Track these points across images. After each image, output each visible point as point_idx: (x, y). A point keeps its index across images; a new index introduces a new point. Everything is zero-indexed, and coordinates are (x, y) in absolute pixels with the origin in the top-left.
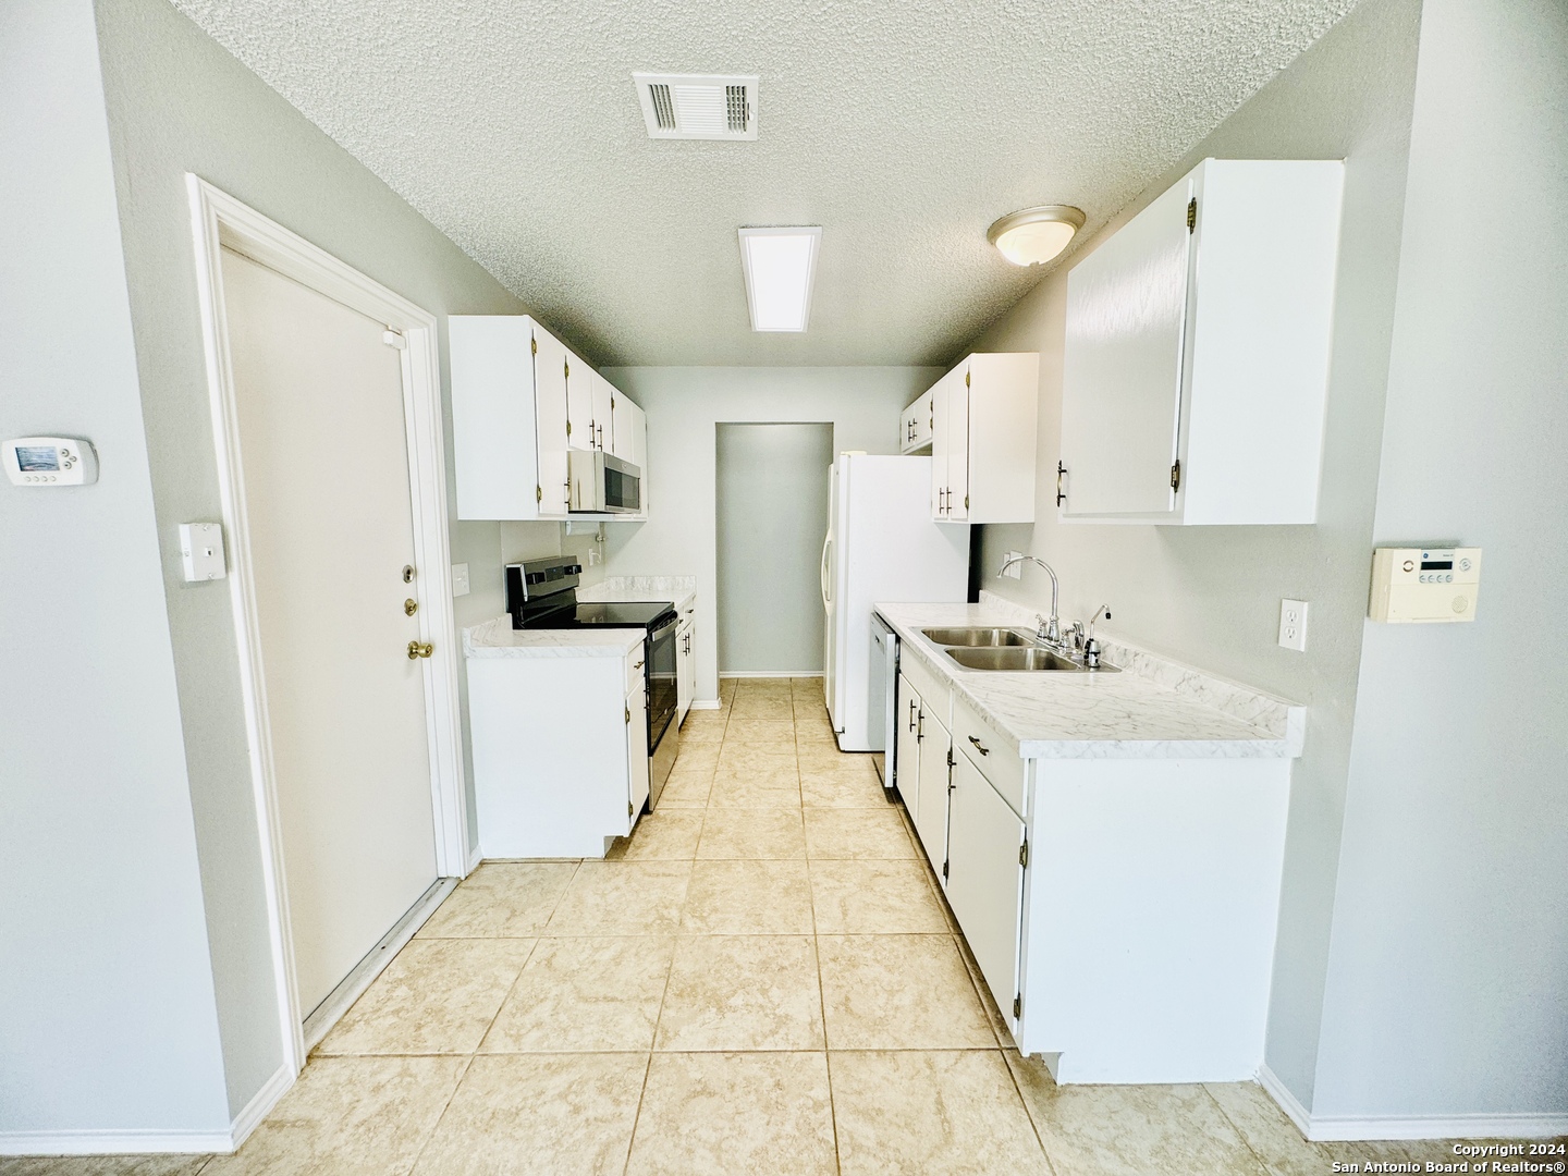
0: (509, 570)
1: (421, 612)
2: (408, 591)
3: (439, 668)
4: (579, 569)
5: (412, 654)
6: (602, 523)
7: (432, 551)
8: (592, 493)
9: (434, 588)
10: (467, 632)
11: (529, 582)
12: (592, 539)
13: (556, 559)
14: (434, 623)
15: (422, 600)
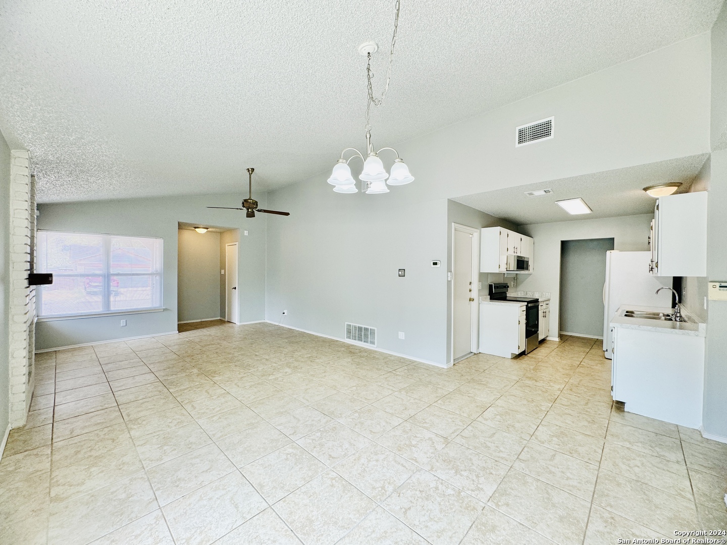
0: (490, 285)
1: (472, 292)
2: (469, 287)
3: (474, 304)
4: (508, 287)
5: (470, 300)
6: (517, 274)
7: (475, 279)
8: (513, 265)
9: (476, 286)
10: (480, 298)
11: (495, 288)
12: (513, 279)
13: (502, 283)
14: (474, 294)
15: (472, 289)
